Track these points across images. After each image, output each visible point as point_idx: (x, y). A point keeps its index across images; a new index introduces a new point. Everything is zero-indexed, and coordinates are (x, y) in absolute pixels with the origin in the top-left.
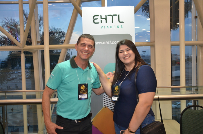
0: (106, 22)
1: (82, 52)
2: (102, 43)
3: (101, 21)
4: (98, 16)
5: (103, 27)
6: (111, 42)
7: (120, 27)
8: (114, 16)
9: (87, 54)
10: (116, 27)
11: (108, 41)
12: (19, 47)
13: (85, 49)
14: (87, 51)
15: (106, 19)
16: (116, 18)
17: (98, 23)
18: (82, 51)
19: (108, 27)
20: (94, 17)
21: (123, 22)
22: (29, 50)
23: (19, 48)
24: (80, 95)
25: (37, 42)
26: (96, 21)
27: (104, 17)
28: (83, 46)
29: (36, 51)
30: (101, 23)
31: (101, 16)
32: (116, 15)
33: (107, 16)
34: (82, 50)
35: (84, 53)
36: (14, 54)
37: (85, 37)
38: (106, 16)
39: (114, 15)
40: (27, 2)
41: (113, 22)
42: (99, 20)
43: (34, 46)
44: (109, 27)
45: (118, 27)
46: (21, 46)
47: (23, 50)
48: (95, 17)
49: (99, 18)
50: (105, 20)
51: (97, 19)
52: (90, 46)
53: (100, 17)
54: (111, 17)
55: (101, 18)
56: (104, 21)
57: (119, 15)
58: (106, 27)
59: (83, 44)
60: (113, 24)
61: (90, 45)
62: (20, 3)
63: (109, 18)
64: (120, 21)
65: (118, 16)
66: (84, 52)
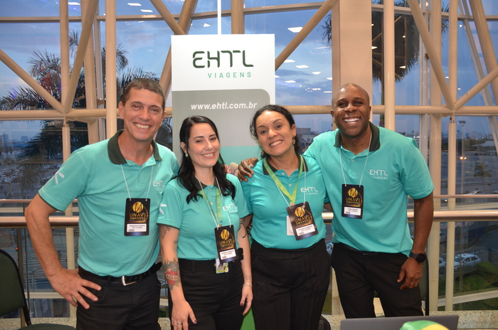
0: (219, 66)
1: (135, 123)
2: (211, 106)
3: (209, 62)
4: (203, 52)
5: (213, 76)
6: (228, 106)
7: (246, 75)
8: (233, 54)
9: (147, 127)
10: (238, 75)
11: (221, 103)
12: (58, 111)
13: (141, 117)
14: (148, 120)
15: (218, 59)
16: (237, 58)
17: (203, 67)
18: (135, 120)
19: (221, 75)
20: (194, 56)
21: (252, 66)
22: (79, 117)
23: (58, 114)
24: (128, 225)
25: (98, 101)
26: (198, 63)
27: (214, 54)
28: (137, 109)
29: (95, 120)
30: (209, 66)
31: (208, 53)
32: (239, 52)
33: (221, 53)
34: (134, 118)
35: (139, 126)
36: (54, 127)
37: (141, 88)
38: (218, 52)
39: (234, 52)
40: (78, 19)
41: (231, 66)
42: (204, 62)
43: (91, 110)
44: (224, 75)
45: (242, 75)
46: (63, 110)
47: (67, 118)
48: (197, 56)
49: (205, 56)
50: (216, 61)
51: (201, 59)
52: (154, 108)
53: (206, 54)
54: (228, 54)
55: (209, 58)
56: (214, 62)
57: (244, 52)
58: (218, 75)
59: (137, 105)
60: (231, 70)
61: (153, 106)
62: (63, 21)
63: (225, 58)
64: (247, 63)
65: (241, 53)
66: (140, 124)
